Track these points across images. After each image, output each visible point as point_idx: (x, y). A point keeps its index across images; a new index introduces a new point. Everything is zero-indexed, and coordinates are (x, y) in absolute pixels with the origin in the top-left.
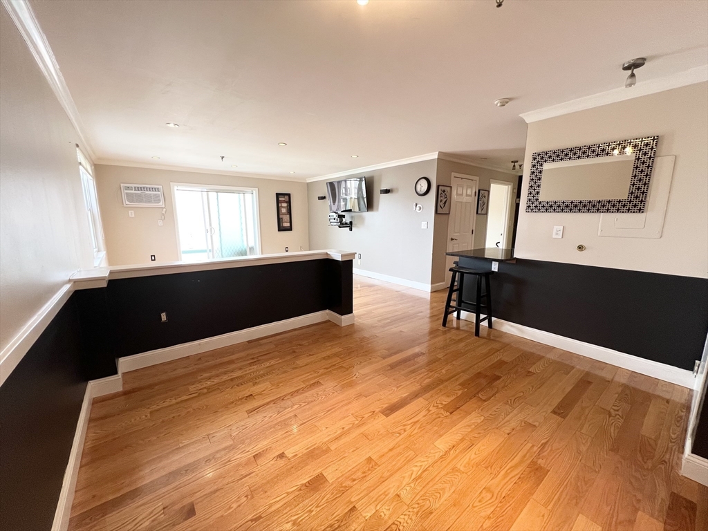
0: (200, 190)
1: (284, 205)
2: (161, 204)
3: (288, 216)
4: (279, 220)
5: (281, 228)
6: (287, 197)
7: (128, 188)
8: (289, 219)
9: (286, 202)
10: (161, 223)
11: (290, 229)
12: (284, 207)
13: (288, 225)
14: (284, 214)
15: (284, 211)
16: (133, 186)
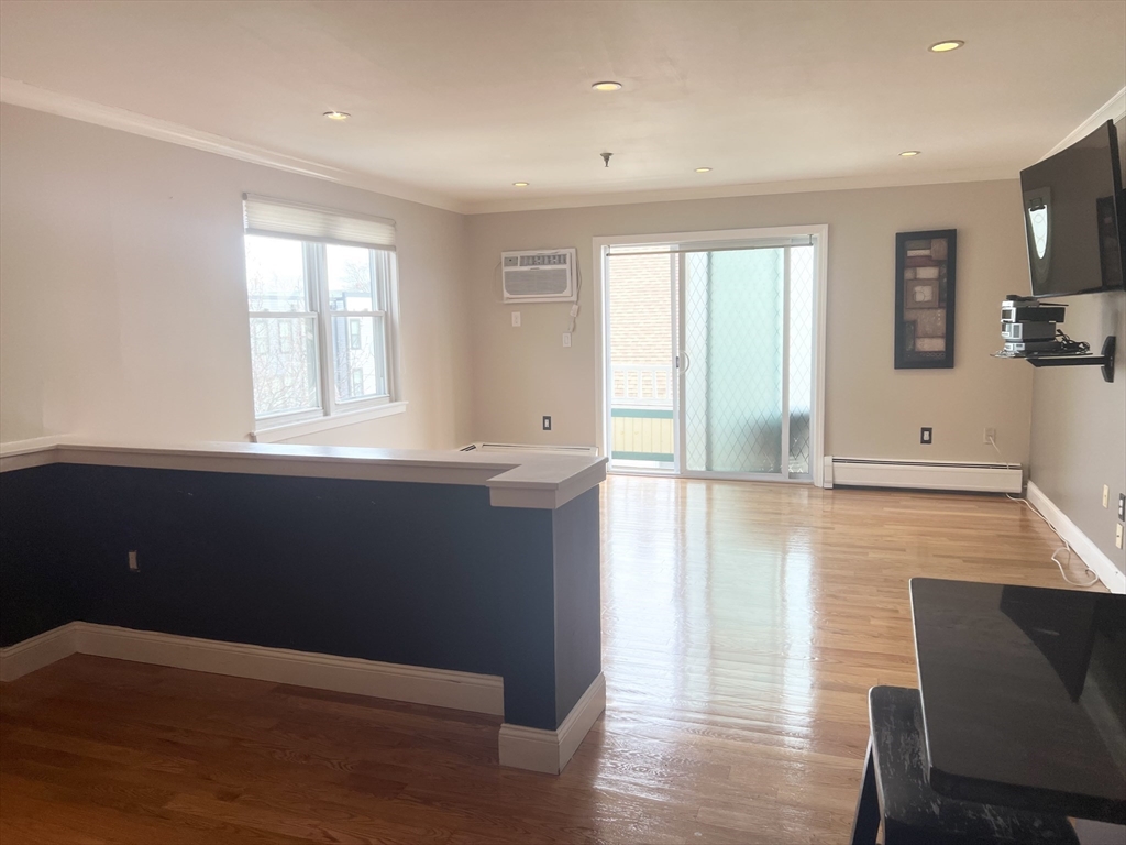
0: (668, 248)
1: (929, 273)
2: (568, 293)
3: (941, 313)
4: (904, 330)
5: (907, 358)
6: (939, 248)
7: (511, 261)
8: (941, 324)
9: (935, 263)
10: (566, 340)
11: (946, 360)
12: (924, 282)
13: (938, 345)
14: (923, 307)
15: (924, 294)
16: (518, 254)
